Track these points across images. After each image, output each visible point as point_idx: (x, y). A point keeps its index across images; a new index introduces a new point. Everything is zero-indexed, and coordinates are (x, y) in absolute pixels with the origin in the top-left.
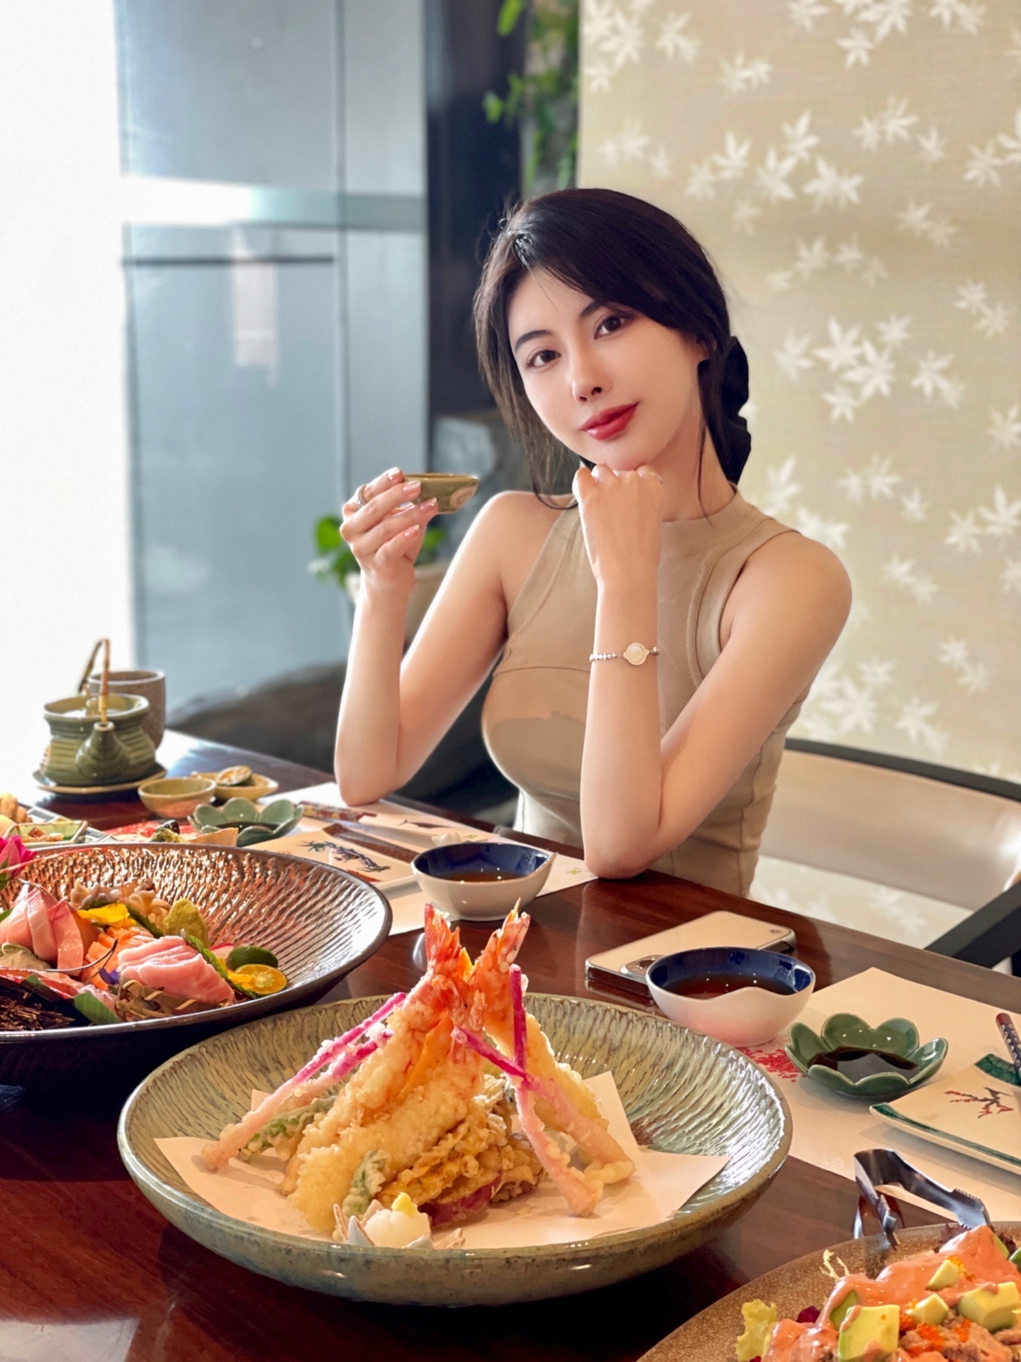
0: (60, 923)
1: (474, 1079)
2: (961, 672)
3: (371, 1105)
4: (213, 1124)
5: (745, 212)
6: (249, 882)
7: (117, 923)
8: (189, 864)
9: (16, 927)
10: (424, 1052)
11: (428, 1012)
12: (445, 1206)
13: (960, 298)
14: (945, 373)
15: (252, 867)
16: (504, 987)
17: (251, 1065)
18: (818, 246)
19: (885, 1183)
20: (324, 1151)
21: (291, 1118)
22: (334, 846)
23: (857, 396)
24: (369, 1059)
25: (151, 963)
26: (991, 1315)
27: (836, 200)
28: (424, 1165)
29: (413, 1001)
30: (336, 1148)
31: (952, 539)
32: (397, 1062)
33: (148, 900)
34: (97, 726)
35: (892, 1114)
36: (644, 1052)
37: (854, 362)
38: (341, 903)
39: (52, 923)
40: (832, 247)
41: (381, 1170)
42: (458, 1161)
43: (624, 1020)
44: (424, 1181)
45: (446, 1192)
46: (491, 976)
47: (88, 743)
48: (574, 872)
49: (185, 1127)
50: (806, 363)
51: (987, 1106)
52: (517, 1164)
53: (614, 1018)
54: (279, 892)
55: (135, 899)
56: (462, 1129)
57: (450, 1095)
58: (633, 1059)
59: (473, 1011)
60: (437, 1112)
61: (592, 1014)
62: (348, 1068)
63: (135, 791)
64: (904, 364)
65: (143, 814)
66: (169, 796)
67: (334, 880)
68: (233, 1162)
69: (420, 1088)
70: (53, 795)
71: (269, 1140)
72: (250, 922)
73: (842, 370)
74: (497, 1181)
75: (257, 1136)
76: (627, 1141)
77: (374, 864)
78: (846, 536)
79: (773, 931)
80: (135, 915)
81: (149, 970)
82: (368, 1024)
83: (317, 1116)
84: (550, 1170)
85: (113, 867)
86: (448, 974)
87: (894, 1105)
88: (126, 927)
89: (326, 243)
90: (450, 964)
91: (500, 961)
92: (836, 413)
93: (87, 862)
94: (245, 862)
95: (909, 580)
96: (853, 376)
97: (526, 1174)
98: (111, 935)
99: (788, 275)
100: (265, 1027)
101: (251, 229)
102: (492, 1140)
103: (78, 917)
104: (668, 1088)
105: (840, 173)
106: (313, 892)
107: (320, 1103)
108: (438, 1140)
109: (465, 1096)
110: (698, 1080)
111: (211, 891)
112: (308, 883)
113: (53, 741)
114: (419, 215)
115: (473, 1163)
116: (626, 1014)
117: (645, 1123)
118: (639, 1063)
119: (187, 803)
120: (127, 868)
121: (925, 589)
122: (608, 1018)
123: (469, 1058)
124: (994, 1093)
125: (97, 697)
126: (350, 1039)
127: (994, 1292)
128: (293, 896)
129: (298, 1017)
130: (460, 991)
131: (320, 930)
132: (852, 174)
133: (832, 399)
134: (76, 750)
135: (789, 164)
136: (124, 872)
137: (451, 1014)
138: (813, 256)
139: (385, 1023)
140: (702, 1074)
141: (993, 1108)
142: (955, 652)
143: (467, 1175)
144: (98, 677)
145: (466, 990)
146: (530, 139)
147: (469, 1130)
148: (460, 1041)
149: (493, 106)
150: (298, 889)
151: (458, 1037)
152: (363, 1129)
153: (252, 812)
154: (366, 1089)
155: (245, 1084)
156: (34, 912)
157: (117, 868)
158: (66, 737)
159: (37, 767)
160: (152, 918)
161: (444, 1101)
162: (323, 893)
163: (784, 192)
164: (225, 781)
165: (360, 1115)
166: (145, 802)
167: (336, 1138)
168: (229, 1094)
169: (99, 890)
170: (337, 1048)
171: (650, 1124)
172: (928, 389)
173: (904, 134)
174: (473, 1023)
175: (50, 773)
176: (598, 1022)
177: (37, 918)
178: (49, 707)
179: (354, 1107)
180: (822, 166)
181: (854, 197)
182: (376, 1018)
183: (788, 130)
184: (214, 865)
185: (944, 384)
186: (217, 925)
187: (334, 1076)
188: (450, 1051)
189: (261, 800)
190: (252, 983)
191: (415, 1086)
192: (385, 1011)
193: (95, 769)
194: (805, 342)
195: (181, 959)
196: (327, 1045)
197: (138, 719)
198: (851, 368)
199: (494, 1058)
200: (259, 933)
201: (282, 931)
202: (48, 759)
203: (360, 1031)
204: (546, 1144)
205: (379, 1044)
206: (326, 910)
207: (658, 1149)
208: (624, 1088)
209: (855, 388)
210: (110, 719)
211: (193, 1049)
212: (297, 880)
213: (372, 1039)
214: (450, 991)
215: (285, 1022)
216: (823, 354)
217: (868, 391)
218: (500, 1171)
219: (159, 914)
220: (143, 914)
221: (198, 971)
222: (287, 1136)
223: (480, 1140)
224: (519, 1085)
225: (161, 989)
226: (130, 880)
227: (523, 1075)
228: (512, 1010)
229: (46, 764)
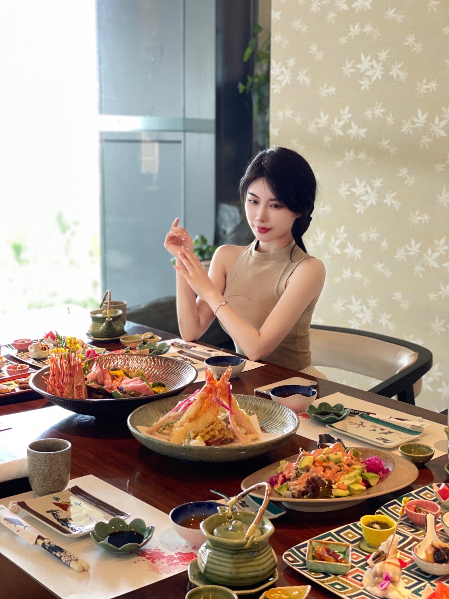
0: (105, 375)
1: (218, 411)
2: (400, 303)
3: (192, 417)
4: (150, 424)
5: (327, 139)
6: (157, 365)
7: (120, 375)
8: (139, 360)
9: (93, 375)
10: (205, 404)
11: (206, 394)
12: (210, 443)
13: (400, 173)
14: (394, 198)
15: (157, 361)
16: (226, 388)
17: (160, 411)
18: (352, 152)
19: (327, 443)
20: (179, 429)
21: (170, 422)
22: (181, 357)
23: (365, 205)
24: (191, 406)
25: (132, 384)
26: (335, 459)
27: (358, 137)
28: (205, 432)
29: (202, 391)
30: (182, 428)
31: (397, 256)
32: (198, 406)
33: (128, 369)
34: (107, 319)
35: (333, 427)
36: (265, 409)
37: (364, 193)
38: (183, 371)
39: (103, 374)
40: (356, 153)
41: (194, 433)
42: (213, 431)
43: (260, 401)
44: (205, 436)
45: (210, 439)
46: (223, 385)
47: (104, 324)
48: (253, 365)
49: (143, 424)
50: (348, 193)
51: (359, 426)
52: (229, 434)
53: (257, 400)
54: (166, 368)
55: (125, 369)
56: (214, 424)
57: (212, 416)
58: (262, 411)
59: (218, 394)
60: (208, 419)
61: (252, 399)
62: (185, 409)
63: (119, 339)
64: (381, 195)
65: (121, 347)
66: (130, 341)
67: (181, 364)
68: (156, 433)
69: (204, 413)
70: (92, 340)
71: (165, 427)
72: (157, 376)
73: (360, 196)
74: (223, 437)
75: (161, 427)
76: (259, 431)
77: (193, 362)
78: (361, 254)
79: (311, 383)
80: (125, 373)
81: (131, 386)
82: (191, 397)
83: (177, 421)
84: (238, 435)
85: (118, 360)
86: (211, 384)
87: (333, 425)
88: (123, 376)
89: (179, 136)
90: (212, 381)
91: (225, 381)
92: (358, 211)
93: (110, 358)
94: (156, 359)
95: (382, 270)
96: (363, 198)
97: (231, 436)
98: (119, 378)
99: (342, 162)
100: (163, 401)
101: (149, 132)
102: (222, 427)
103: (110, 373)
104: (271, 418)
105: (359, 127)
106: (175, 368)
107: (178, 418)
108: (208, 427)
109: (216, 416)
110: (278, 416)
111: (146, 367)
112: (174, 365)
113: (93, 324)
114: (213, 127)
115: (217, 433)
116: (261, 399)
117: (264, 427)
118: (264, 412)
119: (135, 343)
120: (122, 360)
121: (388, 274)
122: (256, 400)
123: (217, 406)
124: (362, 423)
125: (107, 310)
126: (186, 401)
127: (336, 454)
128: (170, 369)
129: (172, 399)
130: (215, 388)
131: (177, 378)
132: (363, 128)
133: (357, 206)
134: (100, 327)
135: (342, 123)
136: (121, 361)
137: (212, 394)
138: (350, 156)
139: (195, 397)
140: (280, 414)
141: (361, 426)
142: (398, 296)
143: (216, 435)
144: (107, 303)
145: (216, 388)
146: (255, 99)
147: (216, 424)
148: (215, 401)
149: (241, 87)
150: (171, 367)
151: (214, 399)
152: (189, 424)
153: (154, 346)
154: (190, 413)
155: (158, 415)
156: (98, 371)
157: (119, 360)
158: (97, 322)
159: (87, 332)
160: (130, 374)
161: (210, 417)
162: (178, 368)
163: (340, 133)
164: (146, 337)
165: (188, 420)
166: (122, 343)
167: (182, 426)
168: (154, 417)
169: (114, 366)
170: (182, 404)
171: (265, 427)
172: (389, 204)
173: (381, 115)
174: (218, 396)
175: (92, 334)
176: (253, 402)
177: (99, 373)
178: (92, 313)
179: (187, 418)
180: (353, 125)
181: (364, 136)
182: (193, 396)
183: (341, 111)
184: (146, 360)
185: (394, 202)
186: (148, 377)
187: (182, 411)
188: (212, 404)
189: (157, 343)
190: (159, 391)
191: (203, 413)
192: (195, 394)
193: (106, 333)
194: (348, 185)
195: (140, 383)
196: (180, 403)
197: (120, 317)
198: (363, 195)
199: (223, 406)
200: (160, 379)
201: (166, 379)
202: (91, 329)
203: (188, 399)
204: (236, 428)
205: (193, 402)
206: (179, 373)
207: (267, 432)
208: (260, 418)
209: (364, 202)
210: (111, 317)
211: (145, 405)
212: (170, 364)
213: (191, 401)
214: (212, 388)
215: (168, 400)
216: (353, 190)
217: (369, 204)
218: (224, 435)
219: (131, 373)
220: (127, 373)
221: (145, 386)
222: (170, 427)
223: (219, 427)
224: (230, 413)
225: (135, 391)
226: (123, 364)
227: (231, 410)
228: (228, 394)
229: (91, 331)
